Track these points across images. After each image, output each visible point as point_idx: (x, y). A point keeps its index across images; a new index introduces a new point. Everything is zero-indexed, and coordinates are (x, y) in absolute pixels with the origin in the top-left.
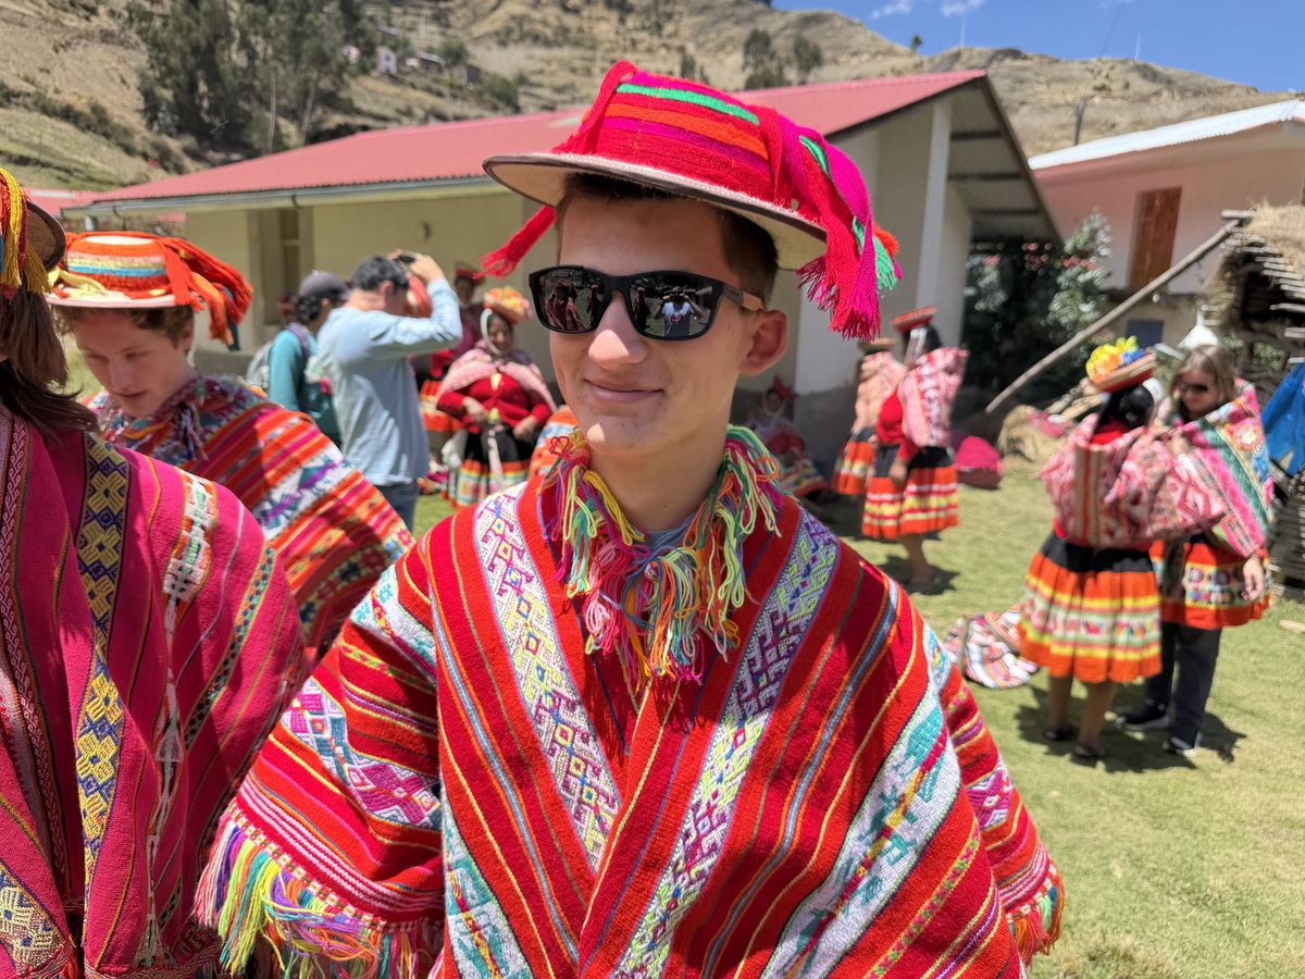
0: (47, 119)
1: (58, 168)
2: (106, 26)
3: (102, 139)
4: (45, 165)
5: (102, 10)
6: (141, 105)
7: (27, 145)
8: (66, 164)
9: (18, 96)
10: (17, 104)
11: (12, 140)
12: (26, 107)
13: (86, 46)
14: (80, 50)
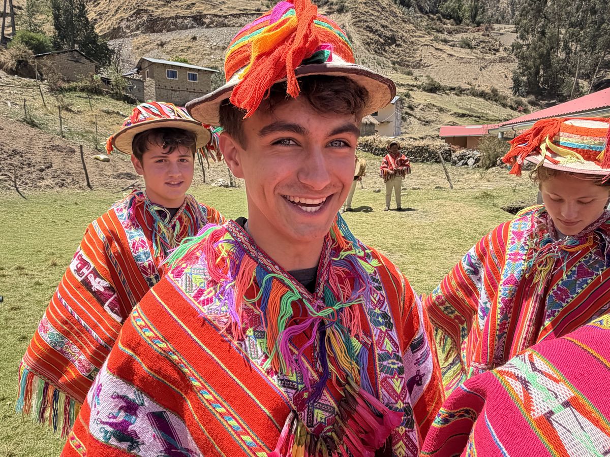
0: (474, 98)
1: (475, 117)
2: (502, 55)
3: (494, 102)
4: (471, 116)
5: (501, 49)
6: (512, 85)
7: (465, 109)
8: (478, 115)
9: (464, 91)
10: (464, 94)
11: (460, 108)
12: (467, 94)
13: (493, 66)
14: (490, 68)
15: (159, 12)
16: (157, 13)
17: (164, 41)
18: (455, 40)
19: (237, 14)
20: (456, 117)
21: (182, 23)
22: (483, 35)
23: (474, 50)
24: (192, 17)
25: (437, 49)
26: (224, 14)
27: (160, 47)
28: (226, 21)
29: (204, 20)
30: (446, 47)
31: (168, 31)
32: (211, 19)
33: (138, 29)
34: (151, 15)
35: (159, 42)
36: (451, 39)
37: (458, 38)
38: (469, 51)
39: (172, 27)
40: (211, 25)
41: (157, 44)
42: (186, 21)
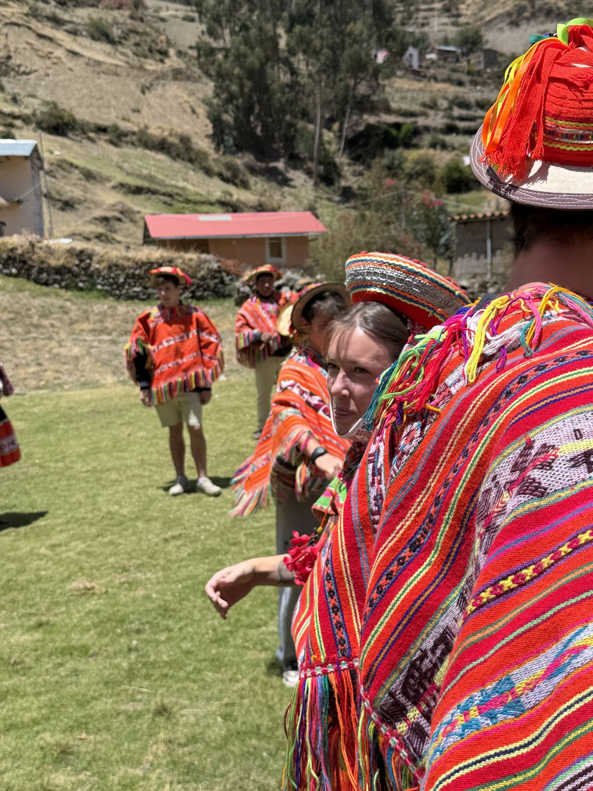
0: (148, 152)
1: (164, 194)
2: (176, 65)
3: (189, 165)
4: (154, 192)
5: (172, 52)
6: (210, 130)
7: (139, 177)
8: (169, 190)
9: (126, 135)
10: (127, 143)
11: (128, 174)
12: (133, 144)
13: (164, 85)
14: (159, 88)
18: (75, 19)
20: (125, 194)
22: (132, 17)
23: (120, 48)
25: (41, 36)
30: (59, 35)
36: (66, 17)
37: (83, 19)
38: (108, 48)
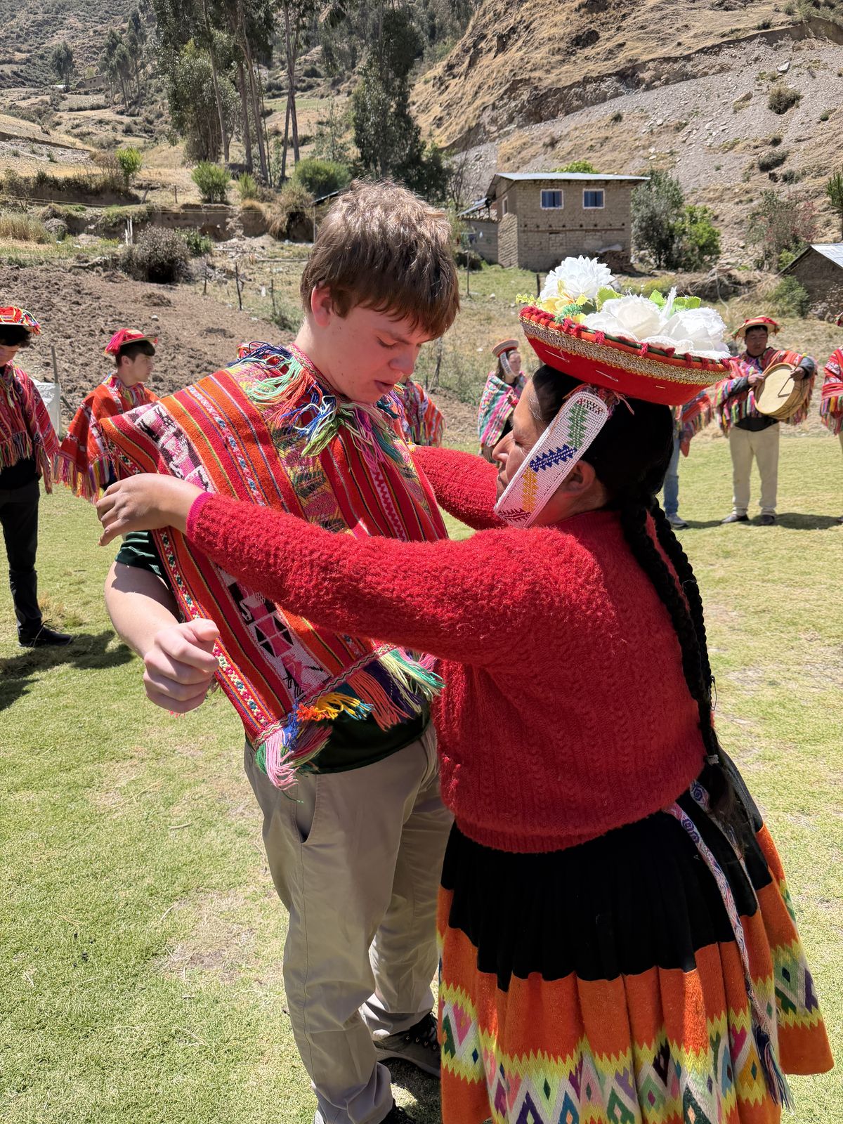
15: (552, 77)
16: (549, 80)
17: (556, 135)
19: (713, 47)
21: (595, 90)
24: (617, 74)
26: (686, 53)
27: (549, 149)
28: (689, 68)
29: (641, 75)
31: (567, 113)
32: (655, 69)
33: (511, 120)
34: (536, 88)
35: (547, 140)
39: (576, 103)
40: (657, 83)
41: (545, 145)
42: (603, 86)
